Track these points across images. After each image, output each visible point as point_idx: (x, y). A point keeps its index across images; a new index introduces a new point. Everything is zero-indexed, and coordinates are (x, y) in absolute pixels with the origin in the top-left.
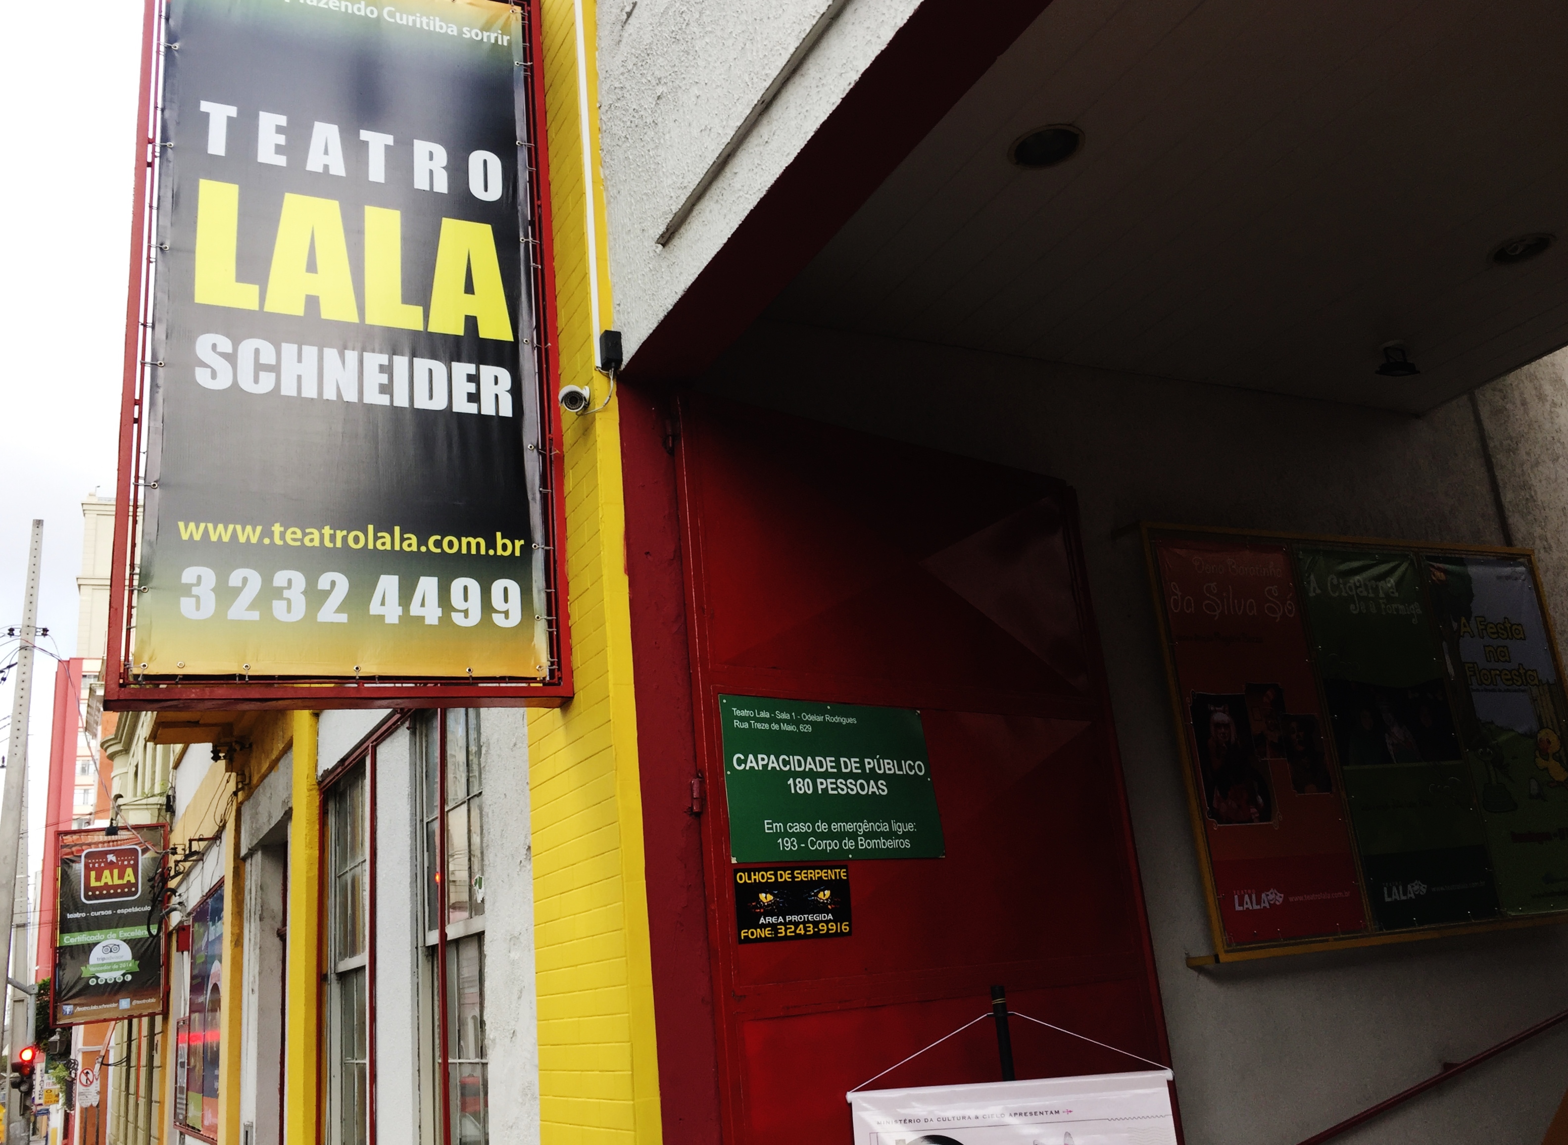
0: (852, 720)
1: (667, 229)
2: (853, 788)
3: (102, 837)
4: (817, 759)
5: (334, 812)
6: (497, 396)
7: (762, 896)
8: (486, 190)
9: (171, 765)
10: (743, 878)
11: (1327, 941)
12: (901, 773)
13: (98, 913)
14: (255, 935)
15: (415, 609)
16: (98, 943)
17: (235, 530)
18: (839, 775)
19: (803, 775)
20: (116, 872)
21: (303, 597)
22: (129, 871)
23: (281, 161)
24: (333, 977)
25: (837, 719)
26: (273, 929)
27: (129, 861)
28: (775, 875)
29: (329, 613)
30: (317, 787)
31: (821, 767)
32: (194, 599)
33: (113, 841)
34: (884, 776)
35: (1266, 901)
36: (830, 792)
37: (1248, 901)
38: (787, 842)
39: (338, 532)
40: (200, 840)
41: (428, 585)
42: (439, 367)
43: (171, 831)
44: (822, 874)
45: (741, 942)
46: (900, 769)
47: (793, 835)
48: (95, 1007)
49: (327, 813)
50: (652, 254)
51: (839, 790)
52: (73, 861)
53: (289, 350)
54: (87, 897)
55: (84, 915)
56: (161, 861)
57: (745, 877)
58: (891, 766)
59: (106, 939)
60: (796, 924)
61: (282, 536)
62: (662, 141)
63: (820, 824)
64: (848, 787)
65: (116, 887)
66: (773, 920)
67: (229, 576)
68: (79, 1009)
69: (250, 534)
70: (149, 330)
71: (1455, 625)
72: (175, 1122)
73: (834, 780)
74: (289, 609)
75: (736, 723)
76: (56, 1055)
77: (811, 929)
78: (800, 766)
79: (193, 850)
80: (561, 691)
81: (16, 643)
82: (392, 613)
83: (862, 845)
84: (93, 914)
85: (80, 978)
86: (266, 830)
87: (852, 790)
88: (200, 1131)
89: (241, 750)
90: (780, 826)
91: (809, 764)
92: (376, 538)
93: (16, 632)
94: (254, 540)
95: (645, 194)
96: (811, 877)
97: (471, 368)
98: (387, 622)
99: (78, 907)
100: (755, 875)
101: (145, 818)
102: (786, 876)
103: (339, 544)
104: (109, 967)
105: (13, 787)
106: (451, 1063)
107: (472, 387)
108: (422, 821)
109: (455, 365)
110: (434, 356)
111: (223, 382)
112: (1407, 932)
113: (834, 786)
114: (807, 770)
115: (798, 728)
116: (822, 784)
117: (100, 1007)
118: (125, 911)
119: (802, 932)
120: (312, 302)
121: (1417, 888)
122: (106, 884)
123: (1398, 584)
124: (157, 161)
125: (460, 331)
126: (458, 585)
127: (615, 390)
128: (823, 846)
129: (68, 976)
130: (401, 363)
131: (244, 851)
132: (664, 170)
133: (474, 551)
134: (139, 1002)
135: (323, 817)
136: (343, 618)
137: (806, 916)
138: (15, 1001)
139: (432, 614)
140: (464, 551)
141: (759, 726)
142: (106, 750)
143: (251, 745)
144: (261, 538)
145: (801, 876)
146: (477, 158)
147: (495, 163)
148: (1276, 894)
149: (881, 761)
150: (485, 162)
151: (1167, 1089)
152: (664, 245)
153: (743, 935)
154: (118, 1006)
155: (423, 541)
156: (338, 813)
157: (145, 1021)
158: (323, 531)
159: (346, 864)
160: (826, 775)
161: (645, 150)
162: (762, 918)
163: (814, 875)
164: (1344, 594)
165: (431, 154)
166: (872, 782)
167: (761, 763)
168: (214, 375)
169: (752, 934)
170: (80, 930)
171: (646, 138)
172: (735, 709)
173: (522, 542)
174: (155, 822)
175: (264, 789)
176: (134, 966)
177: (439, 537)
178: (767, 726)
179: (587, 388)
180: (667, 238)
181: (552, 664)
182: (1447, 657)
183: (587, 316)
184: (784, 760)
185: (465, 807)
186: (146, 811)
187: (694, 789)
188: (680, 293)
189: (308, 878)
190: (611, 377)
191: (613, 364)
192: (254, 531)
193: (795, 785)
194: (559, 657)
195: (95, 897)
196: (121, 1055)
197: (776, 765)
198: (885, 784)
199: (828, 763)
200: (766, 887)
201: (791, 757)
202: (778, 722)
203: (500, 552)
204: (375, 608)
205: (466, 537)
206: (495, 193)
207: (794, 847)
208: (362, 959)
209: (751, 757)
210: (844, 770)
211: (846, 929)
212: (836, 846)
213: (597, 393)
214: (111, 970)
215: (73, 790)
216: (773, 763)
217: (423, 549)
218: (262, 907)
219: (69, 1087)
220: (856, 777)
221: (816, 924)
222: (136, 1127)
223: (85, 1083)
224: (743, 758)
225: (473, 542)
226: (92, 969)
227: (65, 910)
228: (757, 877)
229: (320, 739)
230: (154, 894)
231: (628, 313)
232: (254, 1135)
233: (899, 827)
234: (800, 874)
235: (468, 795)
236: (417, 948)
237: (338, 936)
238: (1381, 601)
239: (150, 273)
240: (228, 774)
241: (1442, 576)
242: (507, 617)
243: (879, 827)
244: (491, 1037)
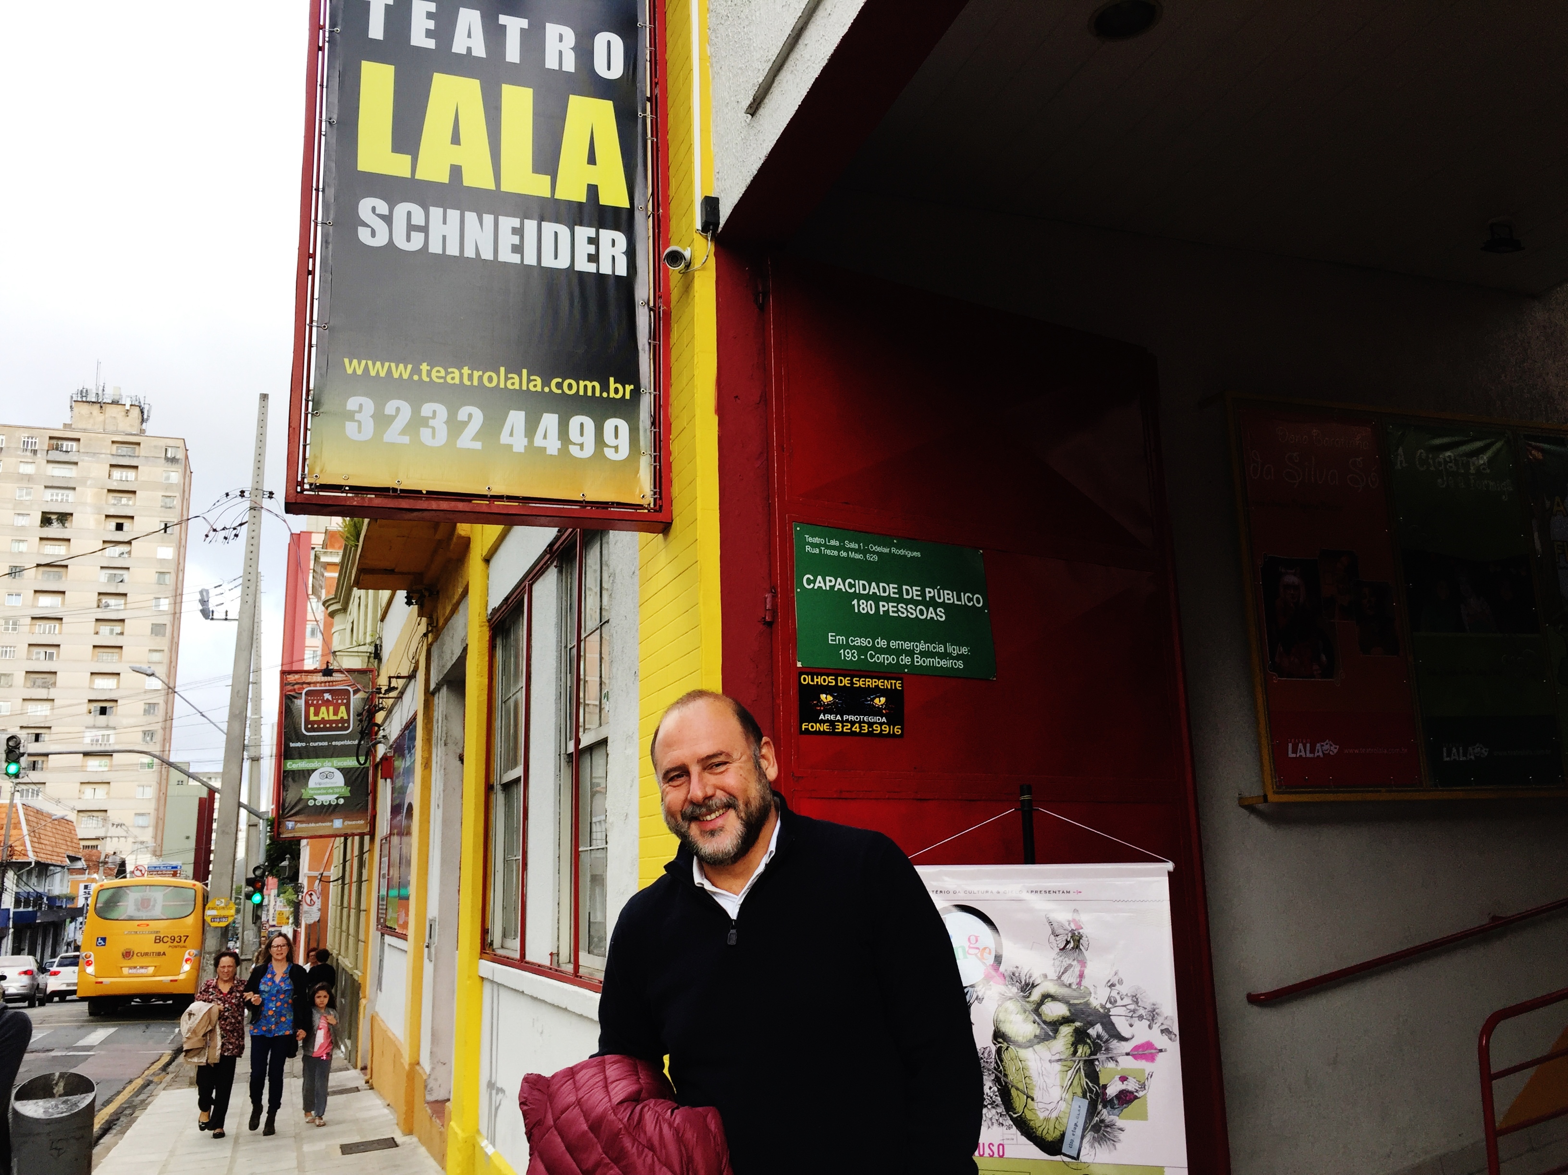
0: (917, 554)
1: (754, 99)
2: (913, 612)
3: (319, 678)
4: (881, 585)
5: (501, 647)
6: (613, 257)
7: (823, 696)
8: (609, 69)
9: (379, 616)
10: (806, 680)
11: (1380, 791)
12: (960, 603)
13: (317, 744)
14: (441, 758)
15: (538, 441)
16: (316, 770)
17: (390, 367)
18: (900, 600)
19: (867, 597)
20: (331, 708)
21: (445, 426)
22: (343, 708)
23: (431, 44)
24: (499, 786)
25: (902, 552)
26: (456, 753)
27: (342, 700)
28: (836, 680)
29: (467, 440)
30: (487, 624)
31: (884, 591)
32: (356, 424)
33: (329, 682)
34: (943, 605)
35: (1320, 750)
36: (891, 614)
37: (1302, 749)
38: (848, 653)
39: (475, 372)
40: (398, 677)
41: (550, 421)
42: (563, 230)
43: (378, 675)
44: (879, 683)
45: (802, 732)
46: (959, 599)
47: (854, 647)
48: (313, 825)
49: (496, 647)
50: (743, 124)
51: (900, 613)
52: (295, 698)
53: (436, 212)
54: (307, 730)
55: (304, 744)
56: (369, 700)
57: (808, 679)
58: (950, 597)
59: (323, 766)
60: (853, 723)
61: (429, 373)
62: (754, 18)
63: (879, 641)
64: (908, 611)
65: (331, 722)
66: (832, 717)
67: (385, 404)
68: (299, 825)
69: (402, 371)
70: (320, 194)
71: (1548, 504)
72: (377, 925)
73: (895, 604)
74: (434, 436)
75: (808, 548)
76: (286, 878)
77: (866, 728)
78: (864, 589)
79: (392, 686)
80: (660, 517)
81: (246, 504)
82: (519, 443)
83: (918, 662)
84: (312, 744)
85: (300, 799)
86: (449, 666)
87: (912, 614)
88: (395, 929)
89: (429, 596)
90: (843, 639)
91: (874, 589)
92: (507, 379)
93: (247, 494)
94: (406, 376)
95: (741, 68)
96: (869, 685)
97: (591, 232)
98: (514, 450)
99: (300, 738)
100: (817, 678)
101: (357, 663)
102: (846, 682)
103: (475, 383)
104: (325, 791)
105: (244, 631)
106: (582, 851)
107: (592, 249)
108: (566, 647)
109: (577, 229)
110: (557, 221)
111: (380, 241)
112: (1462, 790)
113: (895, 609)
114: (871, 593)
115: (865, 557)
116: (884, 606)
117: (317, 825)
118: (338, 743)
119: (858, 730)
120: (456, 171)
121: (1479, 750)
122: (323, 718)
123: (1490, 460)
124: (327, 45)
125: (583, 199)
126: (575, 421)
127: (713, 250)
128: (881, 659)
129: (291, 797)
130: (531, 226)
131: (432, 686)
132: (755, 45)
133: (590, 393)
134: (350, 823)
135: (492, 651)
136: (478, 445)
137: (862, 717)
138: (249, 826)
139: (553, 445)
140: (581, 393)
141: (828, 552)
142: (327, 608)
143: (438, 592)
144: (411, 375)
145: (859, 683)
146: (602, 39)
147: (618, 44)
148: (1331, 745)
149: (941, 591)
150: (609, 42)
151: (1167, 878)
152: (752, 115)
153: (804, 727)
154: (332, 825)
155: (546, 383)
156: (504, 648)
157: (357, 838)
158: (463, 371)
159: (510, 690)
160: (888, 599)
161: (741, 26)
162: (822, 715)
163: (871, 683)
164: (1432, 469)
165: (561, 36)
166: (931, 609)
167: (828, 584)
168: (373, 234)
169: (812, 727)
170: (301, 757)
171: (743, 16)
172: (807, 536)
173: (632, 387)
174: (365, 667)
175: (448, 629)
176: (346, 792)
177: (560, 380)
178: (836, 553)
179: (689, 249)
180: (754, 109)
181: (655, 493)
182: (1536, 535)
183: (691, 183)
184: (850, 583)
185: (598, 631)
186: (357, 658)
187: (768, 602)
188: (763, 159)
189: (479, 702)
190: (709, 239)
191: (711, 227)
192: (406, 368)
193: (859, 606)
194: (660, 488)
195: (314, 730)
196: (338, 873)
197: (842, 587)
198: (943, 611)
199: (891, 589)
200: (827, 690)
201: (857, 581)
202: (848, 550)
203: (612, 395)
204: (504, 438)
205: (584, 381)
206: (616, 72)
207: (855, 658)
208: (518, 772)
209: (819, 578)
210: (905, 596)
211: (898, 732)
212: (893, 661)
213: (697, 254)
214: (327, 794)
215: (304, 650)
216: (839, 584)
217: (547, 390)
218: (446, 733)
219: (296, 907)
220: (916, 603)
221: (870, 725)
222: (348, 935)
223: (309, 903)
224: (812, 578)
225: (589, 385)
226: (311, 792)
227: (288, 739)
228: (819, 680)
229: (490, 582)
230: (362, 727)
231: (725, 180)
232: (436, 927)
233: (954, 649)
234: (859, 681)
235: (601, 622)
236: (560, 755)
237: (503, 752)
238: (1471, 477)
239: (322, 145)
240: (419, 618)
241: (1539, 456)
242: (617, 451)
243: (934, 648)
244: (610, 821)
